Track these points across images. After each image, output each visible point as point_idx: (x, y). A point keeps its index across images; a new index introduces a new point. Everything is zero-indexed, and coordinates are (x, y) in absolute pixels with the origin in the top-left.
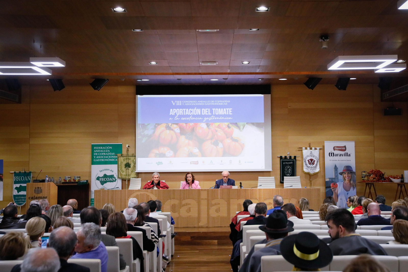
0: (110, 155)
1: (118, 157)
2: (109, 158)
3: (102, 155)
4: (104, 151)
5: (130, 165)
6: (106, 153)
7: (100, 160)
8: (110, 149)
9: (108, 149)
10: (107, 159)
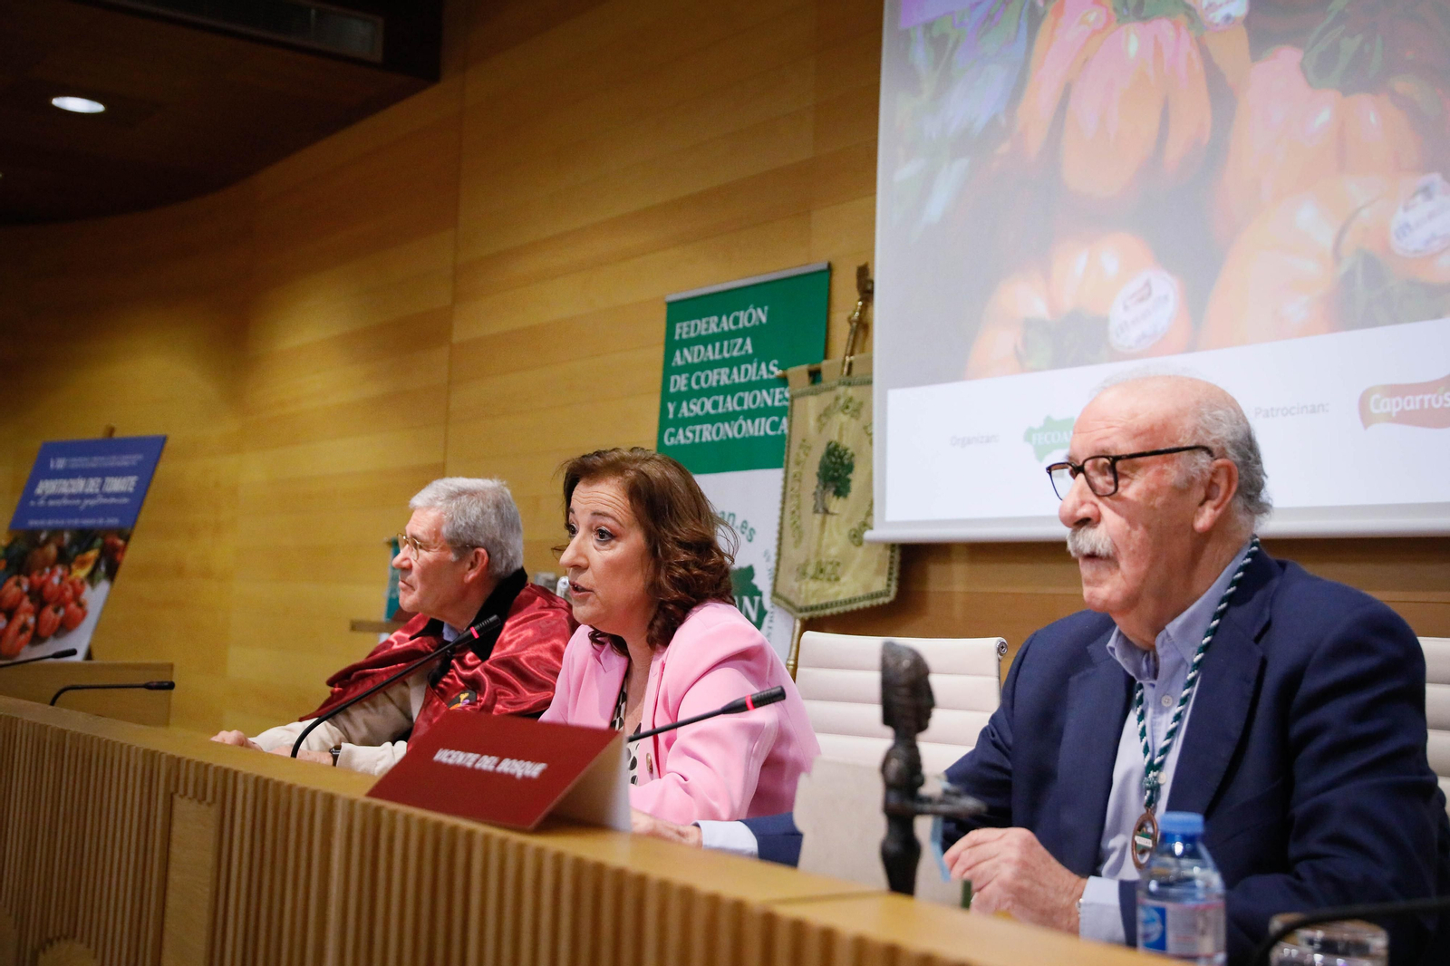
0: (749, 386)
1: (792, 399)
2: (742, 412)
3: (709, 392)
4: (721, 351)
5: (850, 468)
6: (731, 363)
7: (694, 432)
8: (754, 332)
9: (743, 333)
10: (729, 417)
